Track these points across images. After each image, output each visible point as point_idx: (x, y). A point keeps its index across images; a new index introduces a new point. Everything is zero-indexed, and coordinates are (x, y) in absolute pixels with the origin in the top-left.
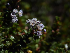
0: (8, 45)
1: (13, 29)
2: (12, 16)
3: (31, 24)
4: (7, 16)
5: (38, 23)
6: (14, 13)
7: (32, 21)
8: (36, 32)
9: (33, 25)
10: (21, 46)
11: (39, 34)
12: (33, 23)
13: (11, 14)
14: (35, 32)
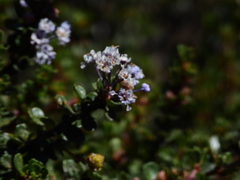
0: (23, 136)
1: (38, 86)
2: (36, 44)
3: (100, 66)
4: (17, 41)
5: (123, 62)
6: (43, 31)
7: (104, 57)
8: (117, 92)
9: (107, 70)
10: (65, 138)
11: (125, 99)
12: (107, 64)
13: (34, 37)
14: (113, 93)
